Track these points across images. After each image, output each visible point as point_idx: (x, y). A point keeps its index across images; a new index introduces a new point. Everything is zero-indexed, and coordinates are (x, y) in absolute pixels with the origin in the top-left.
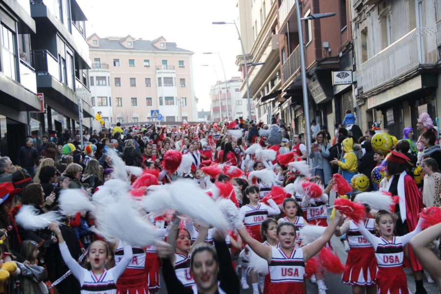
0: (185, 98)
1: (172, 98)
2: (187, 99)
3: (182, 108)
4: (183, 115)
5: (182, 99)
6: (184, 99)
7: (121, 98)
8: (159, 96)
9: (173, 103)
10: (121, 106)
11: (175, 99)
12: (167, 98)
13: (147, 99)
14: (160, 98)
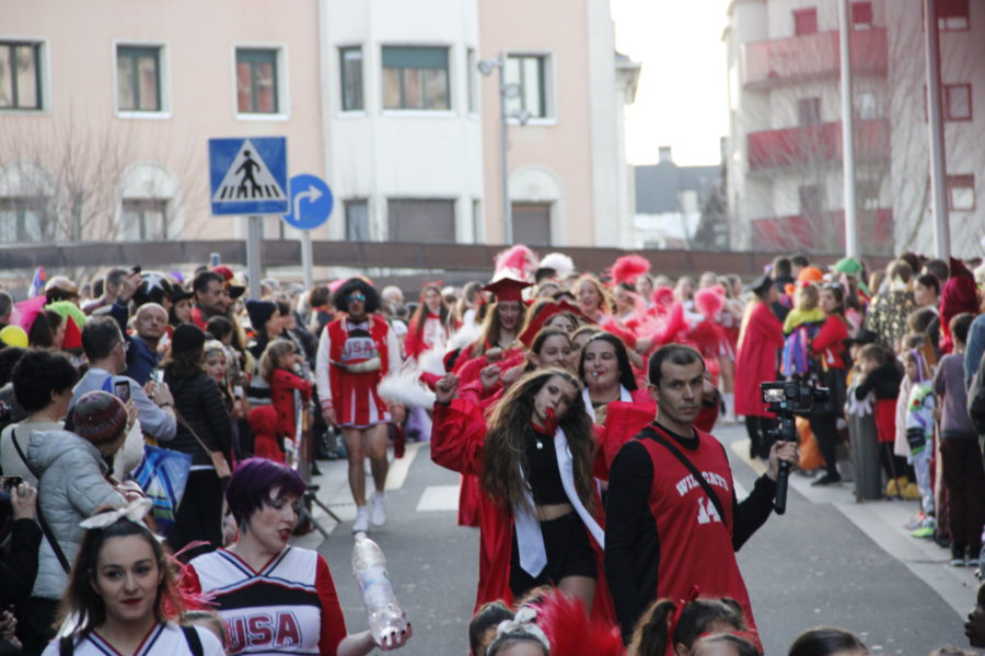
0: (542, 60)
1: (435, 57)
2: (555, 68)
3: (517, 135)
4: (518, 192)
5: (512, 67)
6: (531, 65)
7: (37, 47)
8: (337, 34)
9: (445, 100)
10: (39, 106)
11: (458, 61)
12: (400, 57)
13: (242, 54)
14: (343, 50)
